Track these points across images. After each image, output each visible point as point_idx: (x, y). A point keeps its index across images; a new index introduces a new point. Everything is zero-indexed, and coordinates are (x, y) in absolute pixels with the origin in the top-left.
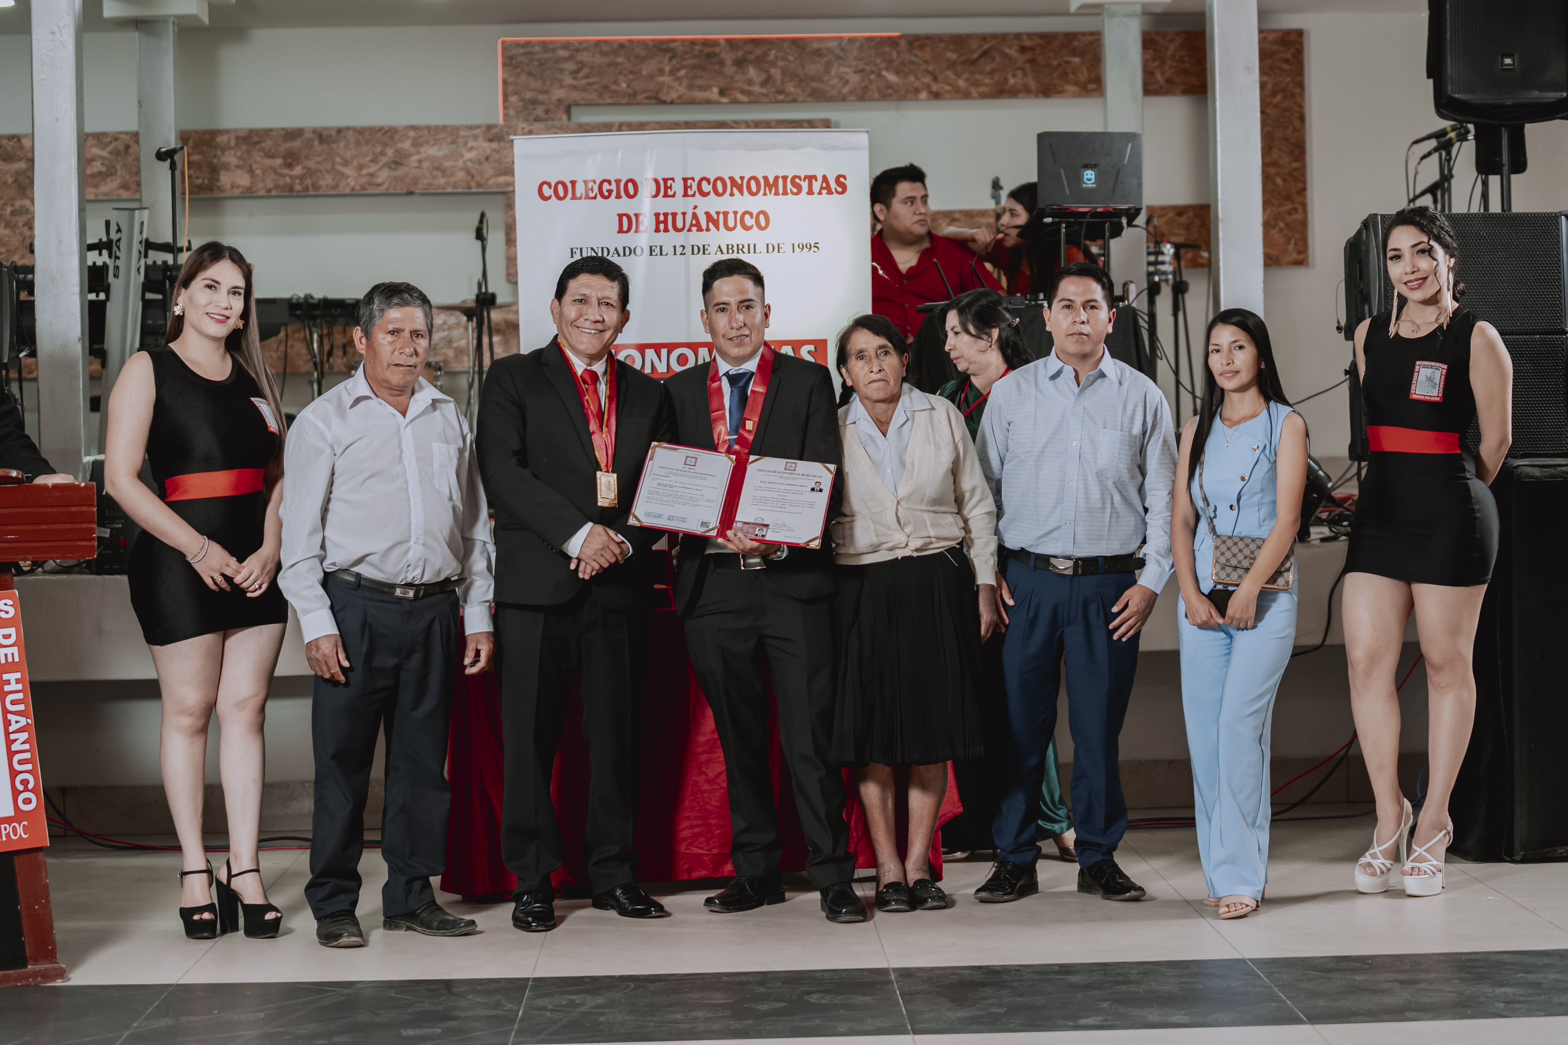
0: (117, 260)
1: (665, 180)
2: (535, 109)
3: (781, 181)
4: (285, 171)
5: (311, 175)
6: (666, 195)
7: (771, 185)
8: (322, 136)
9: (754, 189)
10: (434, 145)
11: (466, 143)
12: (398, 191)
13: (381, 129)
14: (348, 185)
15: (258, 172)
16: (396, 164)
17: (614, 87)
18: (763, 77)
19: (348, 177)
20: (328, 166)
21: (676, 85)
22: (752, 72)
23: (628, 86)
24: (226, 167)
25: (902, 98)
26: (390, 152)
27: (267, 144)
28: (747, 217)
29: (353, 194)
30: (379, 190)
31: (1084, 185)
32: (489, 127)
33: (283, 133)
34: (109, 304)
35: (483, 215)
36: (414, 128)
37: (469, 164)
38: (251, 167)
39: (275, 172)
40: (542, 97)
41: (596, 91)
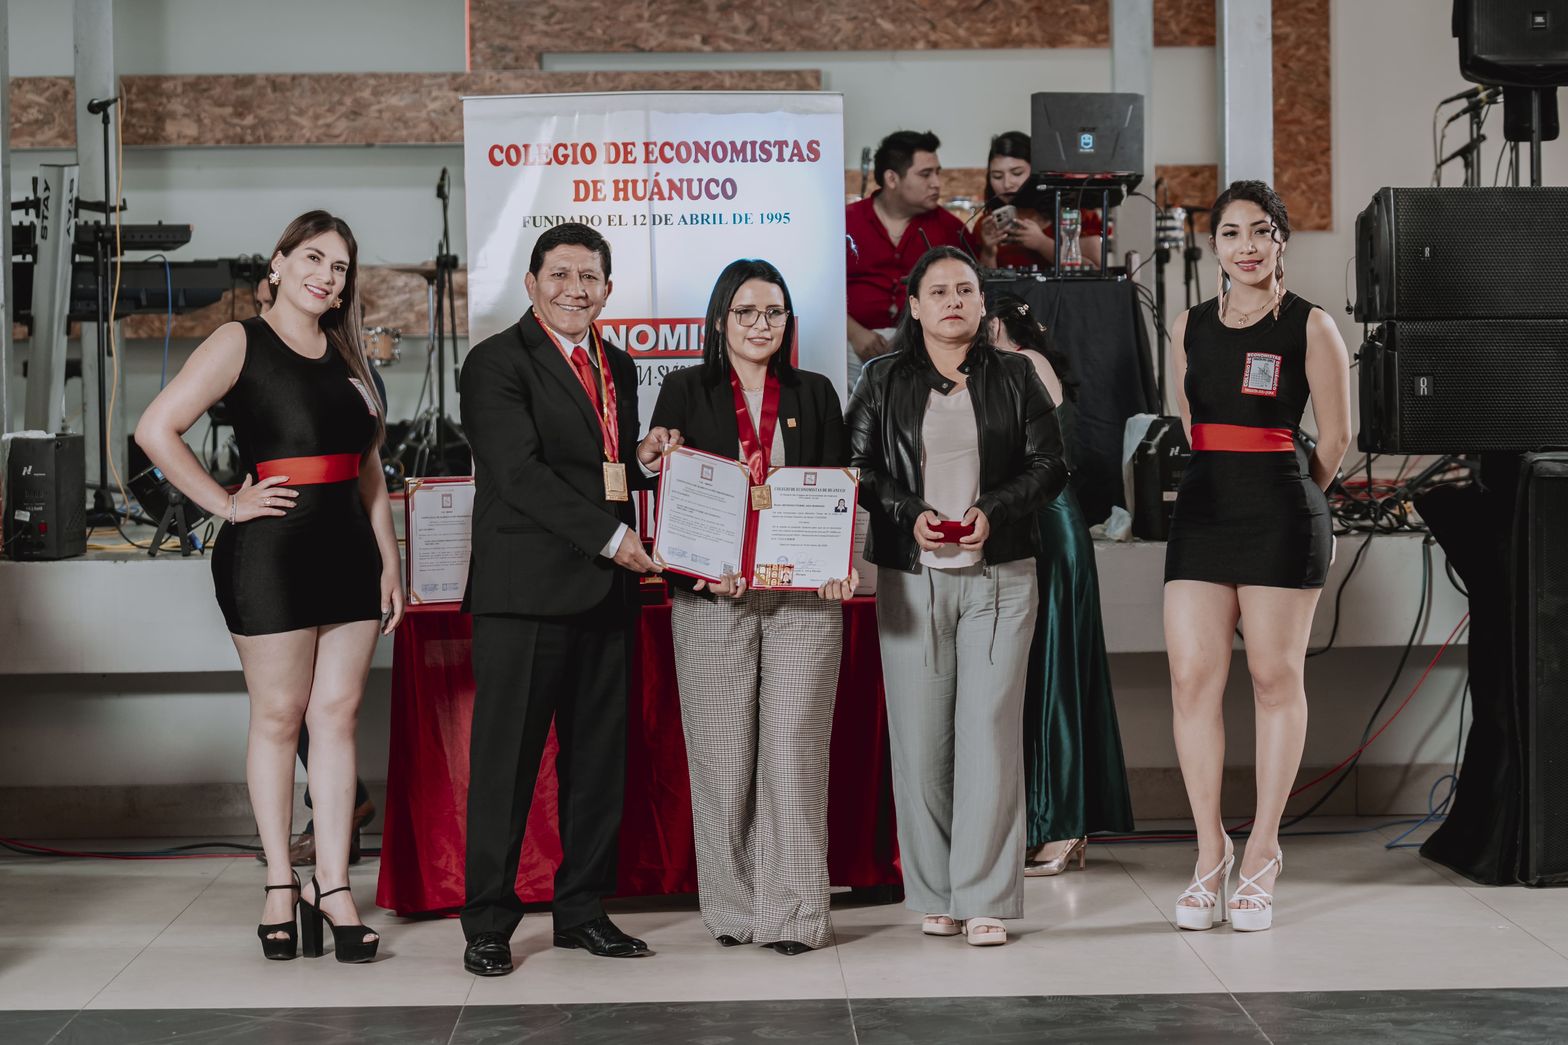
0: (45, 221)
1: (625, 145)
2: (504, 56)
3: (749, 147)
4: (236, 121)
5: (263, 125)
6: (626, 161)
7: (739, 151)
8: (276, 83)
9: (720, 155)
10: (395, 94)
11: (430, 92)
12: (357, 143)
13: (338, 76)
14: (303, 136)
15: (207, 121)
16: (355, 114)
17: (589, 34)
18: (749, 24)
19: (302, 128)
20: (281, 115)
21: (655, 31)
22: (737, 18)
23: (604, 32)
24: (172, 115)
25: (899, 47)
26: (348, 101)
27: (217, 92)
28: (713, 185)
29: (309, 145)
30: (335, 142)
31: (1081, 150)
32: (455, 76)
33: (234, 79)
34: (36, 267)
35: (444, 172)
36: (374, 76)
37: (433, 115)
38: (199, 116)
39: (225, 121)
40: (511, 44)
41: (570, 37)
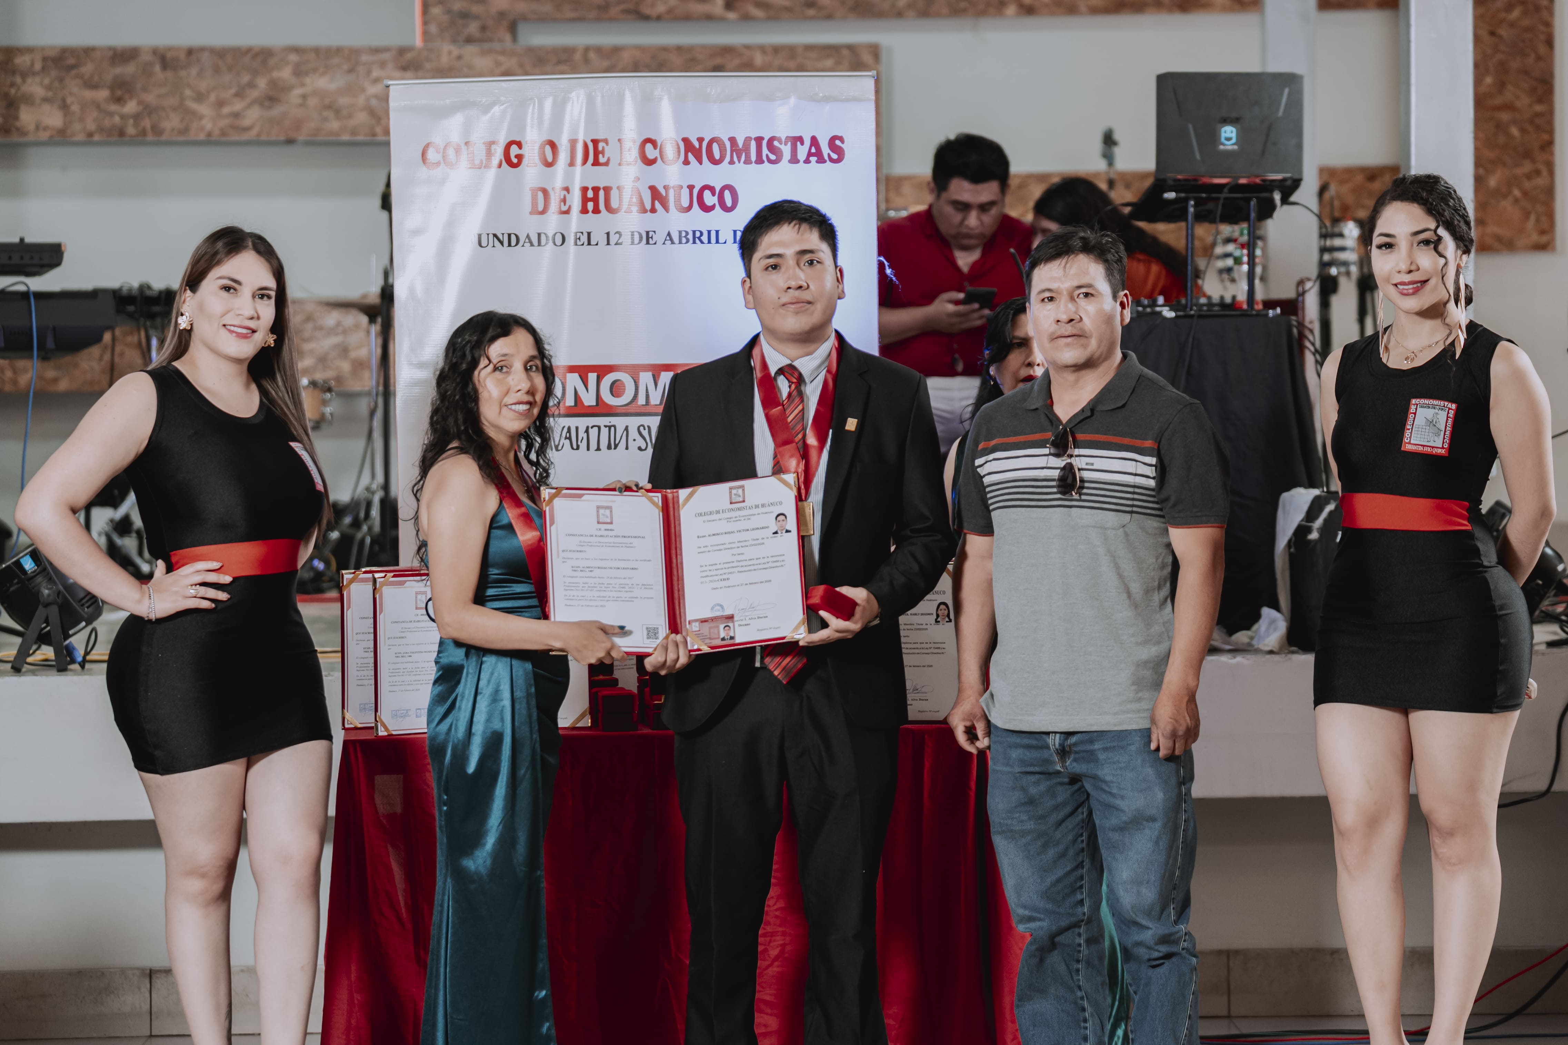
1: (596, 142)
2: (466, 25)
3: (753, 145)
4: (113, 107)
5: (150, 114)
6: (596, 163)
7: (740, 151)
8: (166, 59)
10: (324, 73)
11: (369, 72)
12: (273, 138)
13: (249, 50)
14: (202, 129)
15: (75, 108)
16: (271, 99)
19: (201, 118)
20: (173, 101)
24: (28, 99)
25: (981, 14)
26: (262, 83)
27: (88, 69)
28: (707, 194)
29: (210, 141)
30: (245, 137)
31: (1222, 147)
32: (402, 51)
33: (111, 53)
36: (296, 50)
38: (64, 100)
39: (98, 106)
40: (476, 9)
41: (552, 1)
